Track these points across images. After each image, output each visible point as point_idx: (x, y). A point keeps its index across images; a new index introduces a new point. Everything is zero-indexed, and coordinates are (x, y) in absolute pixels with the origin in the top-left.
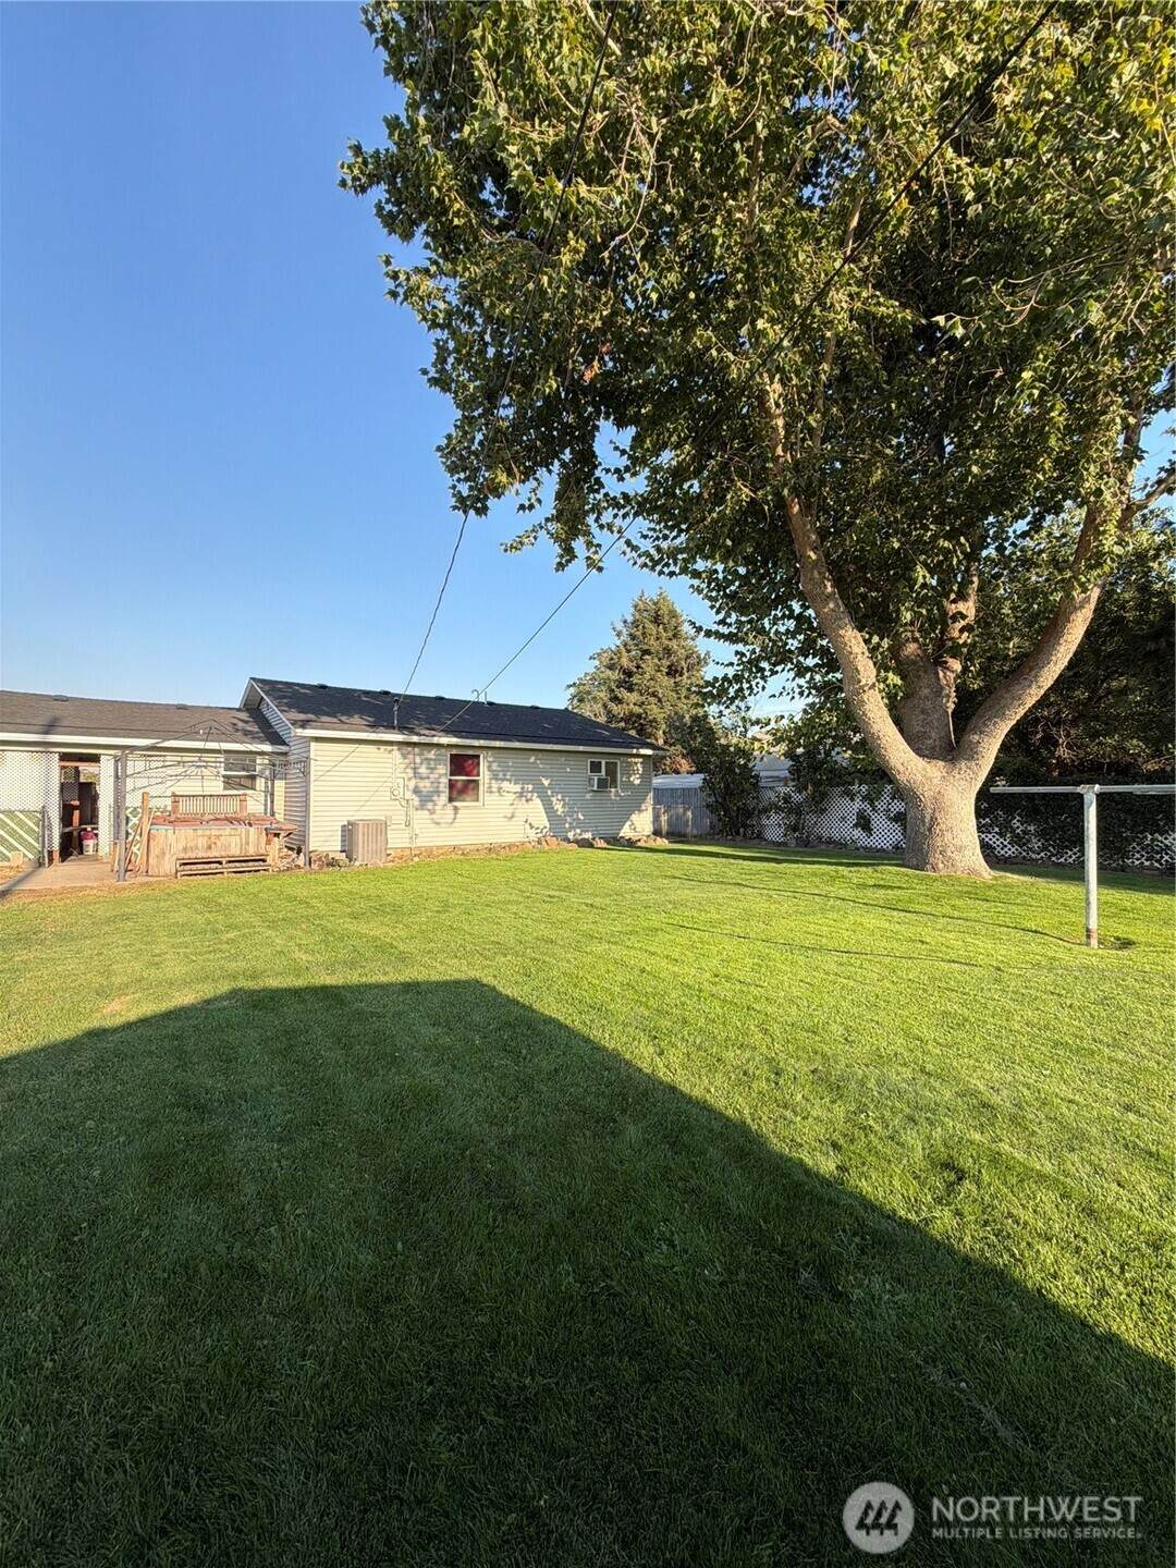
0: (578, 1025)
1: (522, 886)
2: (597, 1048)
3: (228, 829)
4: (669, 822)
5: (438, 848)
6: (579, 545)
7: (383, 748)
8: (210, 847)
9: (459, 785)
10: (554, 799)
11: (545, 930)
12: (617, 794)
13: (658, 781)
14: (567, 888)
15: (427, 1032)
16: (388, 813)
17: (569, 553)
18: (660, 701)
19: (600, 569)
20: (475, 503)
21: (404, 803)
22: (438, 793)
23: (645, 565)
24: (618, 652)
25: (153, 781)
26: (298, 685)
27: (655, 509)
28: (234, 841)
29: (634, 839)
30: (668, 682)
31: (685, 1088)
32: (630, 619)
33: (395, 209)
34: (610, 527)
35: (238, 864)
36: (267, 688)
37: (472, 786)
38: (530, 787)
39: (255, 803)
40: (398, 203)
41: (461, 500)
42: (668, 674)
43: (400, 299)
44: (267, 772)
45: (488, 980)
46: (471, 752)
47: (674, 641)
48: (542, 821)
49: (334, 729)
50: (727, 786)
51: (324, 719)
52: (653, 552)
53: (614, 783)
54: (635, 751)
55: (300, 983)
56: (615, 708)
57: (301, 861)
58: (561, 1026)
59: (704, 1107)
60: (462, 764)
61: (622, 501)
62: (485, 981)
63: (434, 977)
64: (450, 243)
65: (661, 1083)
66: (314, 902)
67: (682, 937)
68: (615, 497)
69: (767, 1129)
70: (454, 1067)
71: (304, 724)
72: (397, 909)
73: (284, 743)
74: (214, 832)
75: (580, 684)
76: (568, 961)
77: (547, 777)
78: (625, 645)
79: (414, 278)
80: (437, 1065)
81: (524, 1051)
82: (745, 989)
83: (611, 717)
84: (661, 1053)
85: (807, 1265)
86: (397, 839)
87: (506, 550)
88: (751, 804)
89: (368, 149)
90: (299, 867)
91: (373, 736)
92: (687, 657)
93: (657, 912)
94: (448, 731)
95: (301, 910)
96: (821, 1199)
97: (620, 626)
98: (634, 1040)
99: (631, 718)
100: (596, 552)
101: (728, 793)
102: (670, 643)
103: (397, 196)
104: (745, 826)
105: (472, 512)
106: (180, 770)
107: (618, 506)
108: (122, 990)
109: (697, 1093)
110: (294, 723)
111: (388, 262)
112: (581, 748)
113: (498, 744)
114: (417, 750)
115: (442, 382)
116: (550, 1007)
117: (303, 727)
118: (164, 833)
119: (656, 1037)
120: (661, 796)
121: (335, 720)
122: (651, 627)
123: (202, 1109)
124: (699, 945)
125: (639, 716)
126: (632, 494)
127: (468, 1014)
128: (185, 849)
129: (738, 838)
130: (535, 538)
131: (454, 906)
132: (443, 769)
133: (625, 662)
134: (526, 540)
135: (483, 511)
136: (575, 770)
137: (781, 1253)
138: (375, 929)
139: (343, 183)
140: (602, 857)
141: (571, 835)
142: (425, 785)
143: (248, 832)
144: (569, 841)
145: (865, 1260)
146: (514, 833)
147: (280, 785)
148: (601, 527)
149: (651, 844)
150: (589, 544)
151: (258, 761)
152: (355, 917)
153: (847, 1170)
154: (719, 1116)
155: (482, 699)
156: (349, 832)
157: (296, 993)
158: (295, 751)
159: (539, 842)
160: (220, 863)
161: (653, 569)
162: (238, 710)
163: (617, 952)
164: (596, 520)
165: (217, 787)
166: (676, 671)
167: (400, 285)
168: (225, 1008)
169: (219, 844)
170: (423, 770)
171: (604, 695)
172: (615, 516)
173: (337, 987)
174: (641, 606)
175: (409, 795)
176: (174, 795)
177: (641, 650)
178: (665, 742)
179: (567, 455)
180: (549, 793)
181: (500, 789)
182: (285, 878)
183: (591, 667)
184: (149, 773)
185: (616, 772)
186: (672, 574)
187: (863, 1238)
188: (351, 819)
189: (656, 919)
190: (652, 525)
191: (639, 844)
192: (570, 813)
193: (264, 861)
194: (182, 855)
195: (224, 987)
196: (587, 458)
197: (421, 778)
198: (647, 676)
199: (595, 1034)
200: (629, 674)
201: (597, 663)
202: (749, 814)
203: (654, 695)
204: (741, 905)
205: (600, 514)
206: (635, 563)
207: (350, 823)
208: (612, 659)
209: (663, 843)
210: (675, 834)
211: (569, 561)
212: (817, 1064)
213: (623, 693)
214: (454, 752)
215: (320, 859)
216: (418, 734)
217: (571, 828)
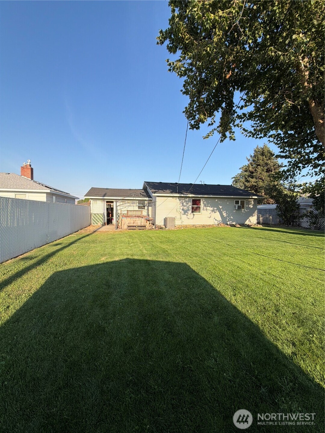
0: (210, 281)
1: (209, 237)
2: (214, 289)
3: (137, 219)
4: (263, 220)
5: (189, 225)
6: (227, 134)
7: (174, 198)
8: (134, 223)
9: (195, 208)
10: (223, 212)
11: (211, 251)
12: (244, 211)
13: (260, 207)
14: (222, 239)
15: (167, 276)
16: (175, 216)
17: (224, 136)
18: (263, 180)
19: (234, 140)
20: (196, 126)
21: (180, 213)
22: (189, 210)
23: (250, 136)
24: (248, 166)
25: (124, 207)
26: (155, 182)
27: (256, 117)
28: (139, 222)
29: (250, 225)
30: (265, 174)
31: (240, 308)
32: (253, 155)
33: (172, 45)
34: (238, 125)
35: (139, 227)
36: (147, 184)
37: (198, 208)
38: (216, 209)
39: (144, 213)
40: (172, 43)
41: (192, 125)
42: (266, 172)
43: (172, 71)
44: (147, 205)
45: (189, 264)
46: (198, 199)
47: (269, 161)
48: (219, 218)
49: (162, 194)
50: (286, 208)
51: (160, 191)
52: (253, 131)
53: (243, 207)
54: (251, 197)
55: (142, 258)
56: (247, 184)
57: (154, 227)
58: (205, 280)
59: (244, 317)
60: (196, 202)
61: (243, 116)
62: (188, 264)
63: (175, 261)
64: (186, 49)
65: (232, 305)
66: (153, 238)
67: (257, 258)
68: (241, 115)
69: (266, 331)
70: (170, 287)
71: (155, 193)
72: (172, 242)
73: (151, 198)
74: (135, 219)
75: (236, 177)
76: (215, 261)
77: (221, 206)
78: (251, 164)
79: (175, 64)
80: (166, 286)
81: (191, 286)
82: (275, 278)
83: (246, 187)
84: (235, 295)
85: (265, 387)
86: (178, 223)
87: (204, 139)
88: (296, 214)
89: (164, 30)
90: (153, 229)
91: (171, 195)
92: (274, 165)
93: (251, 249)
94: (191, 193)
95: (150, 240)
96: (280, 363)
97: (249, 158)
98: (227, 289)
99: (252, 187)
100: (233, 134)
101: (286, 210)
102: (267, 161)
103: (172, 41)
104: (293, 222)
105: (195, 129)
106: (129, 204)
107: (241, 118)
108: (105, 255)
109: (243, 311)
110: (153, 192)
111: (168, 61)
112: (232, 197)
113: (206, 196)
114: (183, 198)
115: (186, 93)
116: (204, 274)
117: (154, 193)
118: (124, 219)
119: (235, 289)
120: (260, 211)
121: (162, 191)
122: (261, 157)
123: (109, 286)
124: (262, 261)
125: (255, 186)
126: (246, 113)
127: (179, 273)
128: (129, 223)
129: (290, 226)
130: (213, 133)
131: (188, 242)
132: (190, 204)
133: (251, 169)
134: (210, 134)
135: (198, 128)
136: (231, 204)
137: (256, 378)
138: (164, 246)
139: (158, 43)
140: (239, 230)
141: (228, 223)
142: (185, 208)
143: (142, 220)
144: (228, 225)
145: (292, 394)
146: (211, 222)
147: (150, 208)
148: (235, 126)
149: (256, 227)
150: (230, 132)
151: (145, 202)
152: (161, 242)
153: (296, 355)
154: (249, 321)
155: (203, 184)
156: (165, 220)
157: (140, 261)
158: (153, 199)
159: (218, 225)
160: (136, 227)
161: (253, 137)
162: (142, 190)
163: (232, 260)
164: (233, 124)
165: (137, 209)
166: (270, 170)
167: (172, 67)
168: (123, 262)
169: (136, 222)
170: (185, 204)
171: (243, 180)
172: (241, 122)
173: (150, 260)
174: (257, 150)
175: (181, 211)
176: (127, 210)
177: (256, 165)
178: (265, 194)
179: (224, 105)
180: (222, 210)
181: (206, 209)
182: (150, 232)
183: (240, 171)
184: (123, 205)
185: (244, 204)
186: (260, 137)
187: (294, 384)
188: (166, 217)
189: (249, 251)
190: (255, 122)
191: (251, 226)
192: (228, 216)
193: (145, 227)
194: (128, 225)
195: (125, 257)
196: (230, 104)
197: (184, 206)
198: (259, 173)
199: (215, 285)
200: (252, 173)
201: (241, 170)
202: (295, 217)
203: (261, 179)
204: (284, 249)
205: (234, 122)
206: (247, 136)
207: (166, 218)
208: (246, 168)
209: (260, 226)
210: (264, 224)
211: (224, 139)
212: (297, 311)
213: (250, 179)
214: (193, 199)
215: (158, 227)
216: (183, 194)
217: (229, 221)
